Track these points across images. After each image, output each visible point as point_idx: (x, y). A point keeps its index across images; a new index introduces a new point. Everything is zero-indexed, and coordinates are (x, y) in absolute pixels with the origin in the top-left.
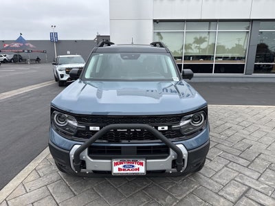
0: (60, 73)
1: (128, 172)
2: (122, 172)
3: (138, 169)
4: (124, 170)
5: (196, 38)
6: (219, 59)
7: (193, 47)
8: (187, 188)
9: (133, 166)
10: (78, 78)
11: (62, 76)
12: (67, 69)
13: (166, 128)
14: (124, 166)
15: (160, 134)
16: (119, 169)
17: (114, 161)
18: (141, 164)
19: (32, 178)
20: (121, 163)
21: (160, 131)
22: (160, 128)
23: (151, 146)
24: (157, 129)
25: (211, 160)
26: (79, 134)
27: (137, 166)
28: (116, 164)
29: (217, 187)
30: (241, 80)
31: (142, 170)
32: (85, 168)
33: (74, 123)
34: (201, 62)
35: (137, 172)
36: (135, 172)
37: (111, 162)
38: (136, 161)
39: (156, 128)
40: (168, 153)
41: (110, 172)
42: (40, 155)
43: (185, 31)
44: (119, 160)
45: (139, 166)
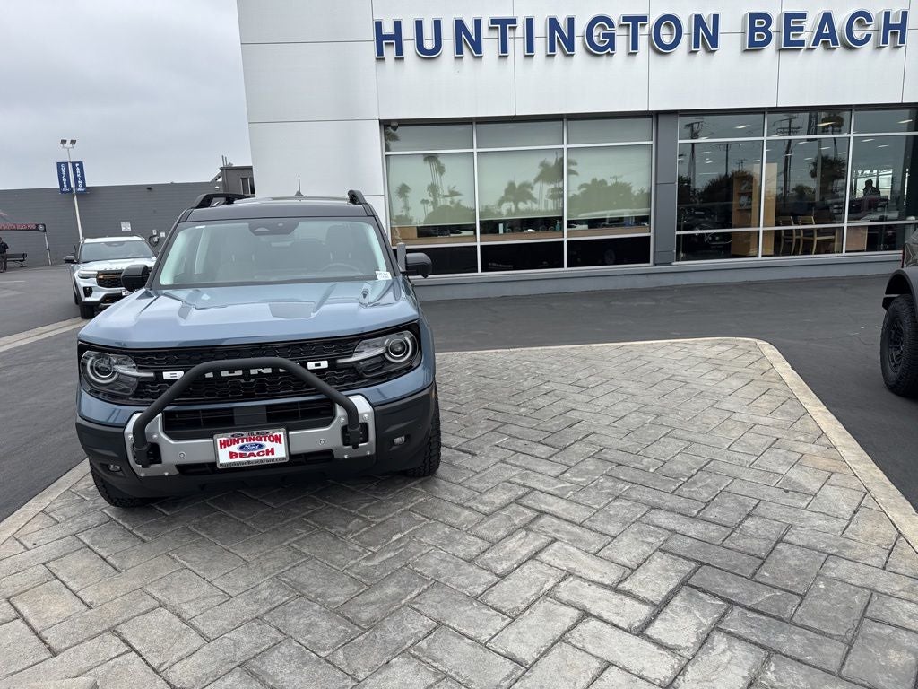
0: (83, 284)
1: (252, 458)
2: (239, 460)
3: (272, 451)
4: (242, 455)
5: (543, 165)
6: (579, 227)
7: (535, 193)
8: (401, 503)
9: (261, 446)
10: (140, 287)
11: (88, 292)
12: (100, 273)
13: (324, 364)
14: (242, 448)
15: (314, 378)
16: (232, 455)
17: (220, 438)
18: (278, 439)
19: (37, 526)
20: (234, 442)
21: (312, 371)
22: (311, 365)
23: (296, 403)
24: (306, 367)
25: (474, 455)
26: (142, 392)
27: (268, 445)
28: (225, 444)
29: (465, 494)
30: (641, 283)
31: (280, 452)
32: (160, 462)
33: (128, 370)
34: (530, 237)
35: (270, 456)
36: (265, 457)
37: (215, 443)
38: (265, 436)
39: (305, 365)
40: (333, 414)
41: (214, 464)
42: (53, 485)
43: (475, 150)
44: (229, 435)
45: (274, 445)
